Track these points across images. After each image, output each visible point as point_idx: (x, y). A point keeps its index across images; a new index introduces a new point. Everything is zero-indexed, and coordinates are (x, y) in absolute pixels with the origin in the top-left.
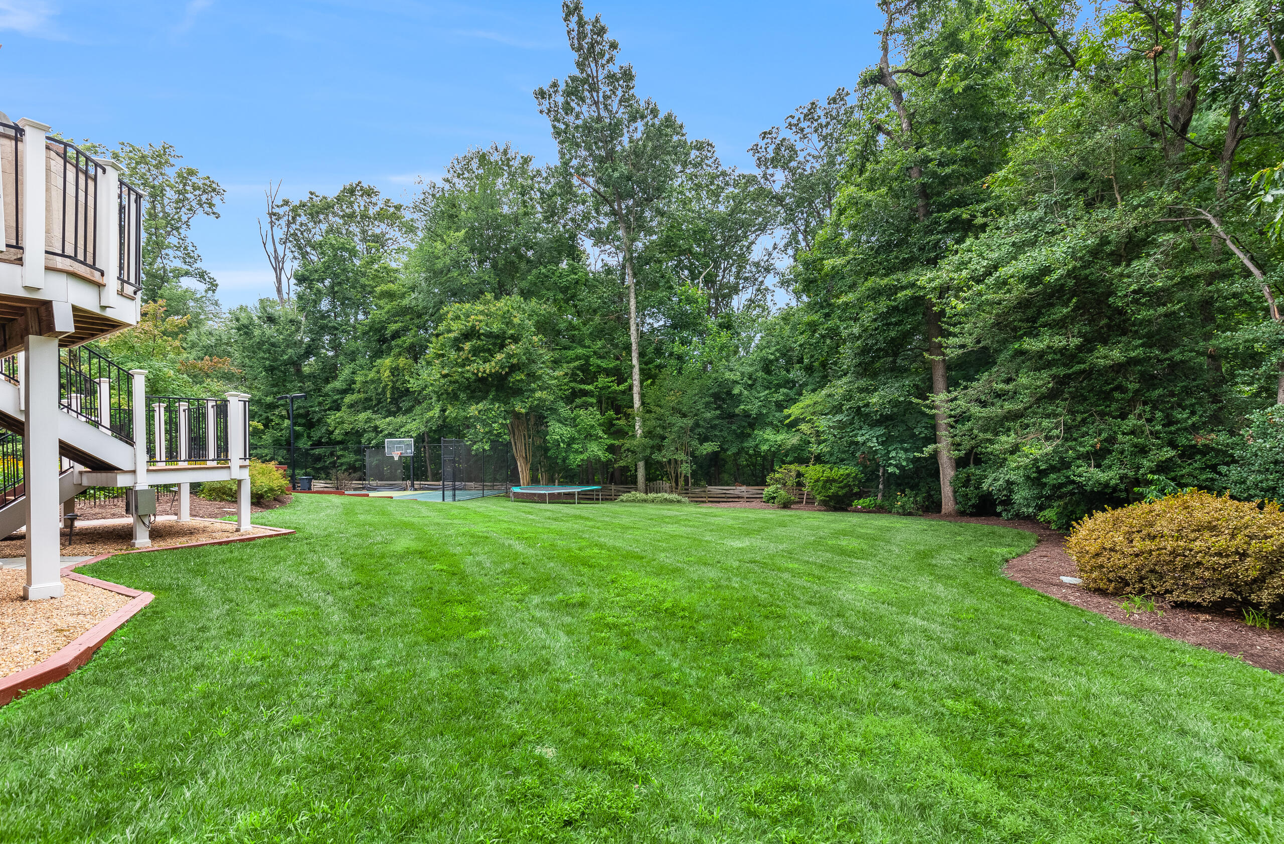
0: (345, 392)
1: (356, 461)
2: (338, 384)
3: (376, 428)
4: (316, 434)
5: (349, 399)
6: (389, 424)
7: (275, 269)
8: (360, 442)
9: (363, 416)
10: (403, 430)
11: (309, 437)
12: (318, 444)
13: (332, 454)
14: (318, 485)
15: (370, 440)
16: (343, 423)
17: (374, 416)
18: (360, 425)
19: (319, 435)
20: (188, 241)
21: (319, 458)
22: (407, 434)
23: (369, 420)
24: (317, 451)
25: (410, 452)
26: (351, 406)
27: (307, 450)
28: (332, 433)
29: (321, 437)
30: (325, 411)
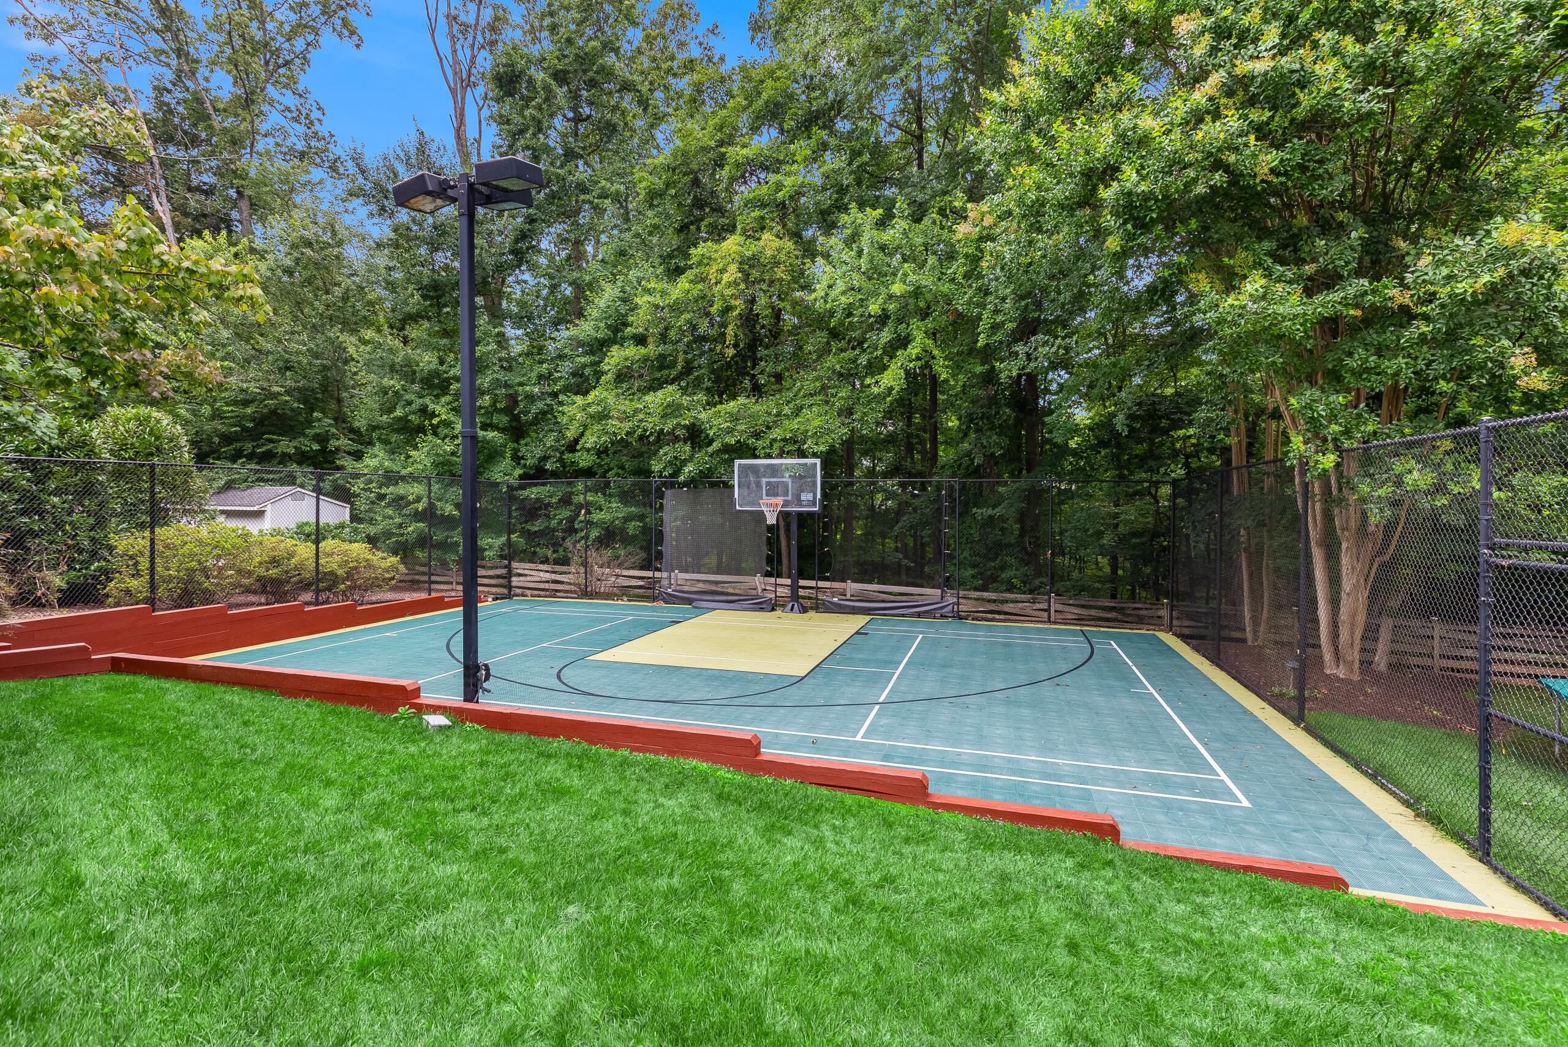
0: (598, 347)
1: (627, 519)
2: (586, 329)
3: (695, 436)
4: (532, 452)
5: (616, 357)
6: (735, 418)
7: (453, 92)
8: (648, 473)
9: (655, 400)
10: (776, 433)
11: (517, 458)
12: (537, 474)
13: (566, 501)
14: (530, 574)
15: (677, 466)
16: (607, 417)
17: (685, 401)
18: (652, 423)
19: (539, 452)
20: (311, 98)
21: (533, 511)
22: (795, 446)
23: (672, 410)
24: (533, 493)
25: (810, 500)
26: (621, 377)
27: (511, 488)
28: (572, 447)
29: (545, 458)
30: (555, 395)
